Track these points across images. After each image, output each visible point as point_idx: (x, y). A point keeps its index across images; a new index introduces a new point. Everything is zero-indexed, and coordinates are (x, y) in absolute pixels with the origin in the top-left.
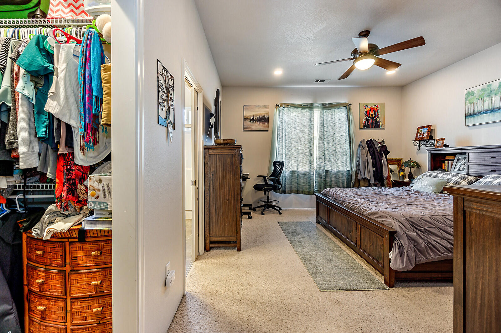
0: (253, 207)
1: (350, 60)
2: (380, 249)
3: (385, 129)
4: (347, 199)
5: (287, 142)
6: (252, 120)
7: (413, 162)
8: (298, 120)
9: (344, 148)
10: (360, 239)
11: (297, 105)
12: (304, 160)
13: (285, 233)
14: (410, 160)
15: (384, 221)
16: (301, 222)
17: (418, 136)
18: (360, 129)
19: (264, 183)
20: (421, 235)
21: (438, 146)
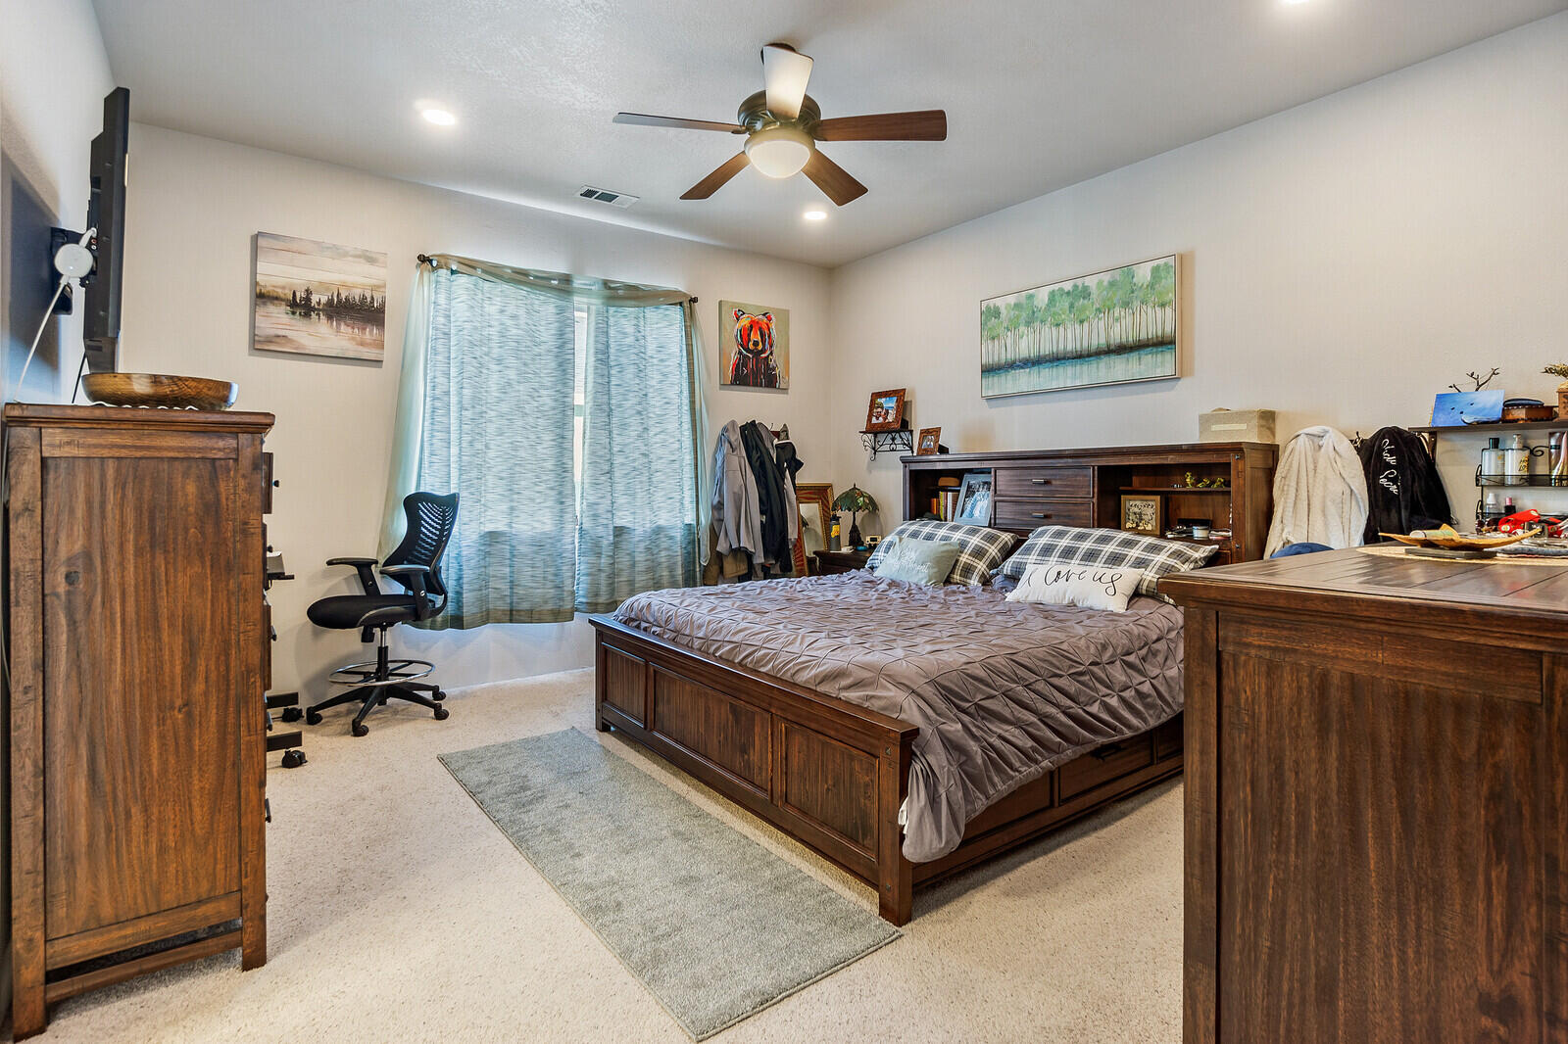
0: (303, 705)
1: (735, 132)
2: (865, 798)
3: (787, 393)
4: (724, 632)
5: (468, 414)
6: (301, 306)
7: (862, 494)
8: (514, 331)
9: (677, 445)
10: (786, 773)
11: (509, 271)
12: (537, 489)
13: (481, 804)
14: (855, 488)
15: (872, 697)
16: (539, 739)
17: (874, 419)
18: (723, 385)
19: (357, 590)
20: (970, 726)
21: (925, 450)
